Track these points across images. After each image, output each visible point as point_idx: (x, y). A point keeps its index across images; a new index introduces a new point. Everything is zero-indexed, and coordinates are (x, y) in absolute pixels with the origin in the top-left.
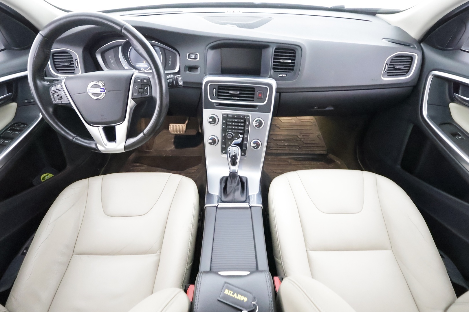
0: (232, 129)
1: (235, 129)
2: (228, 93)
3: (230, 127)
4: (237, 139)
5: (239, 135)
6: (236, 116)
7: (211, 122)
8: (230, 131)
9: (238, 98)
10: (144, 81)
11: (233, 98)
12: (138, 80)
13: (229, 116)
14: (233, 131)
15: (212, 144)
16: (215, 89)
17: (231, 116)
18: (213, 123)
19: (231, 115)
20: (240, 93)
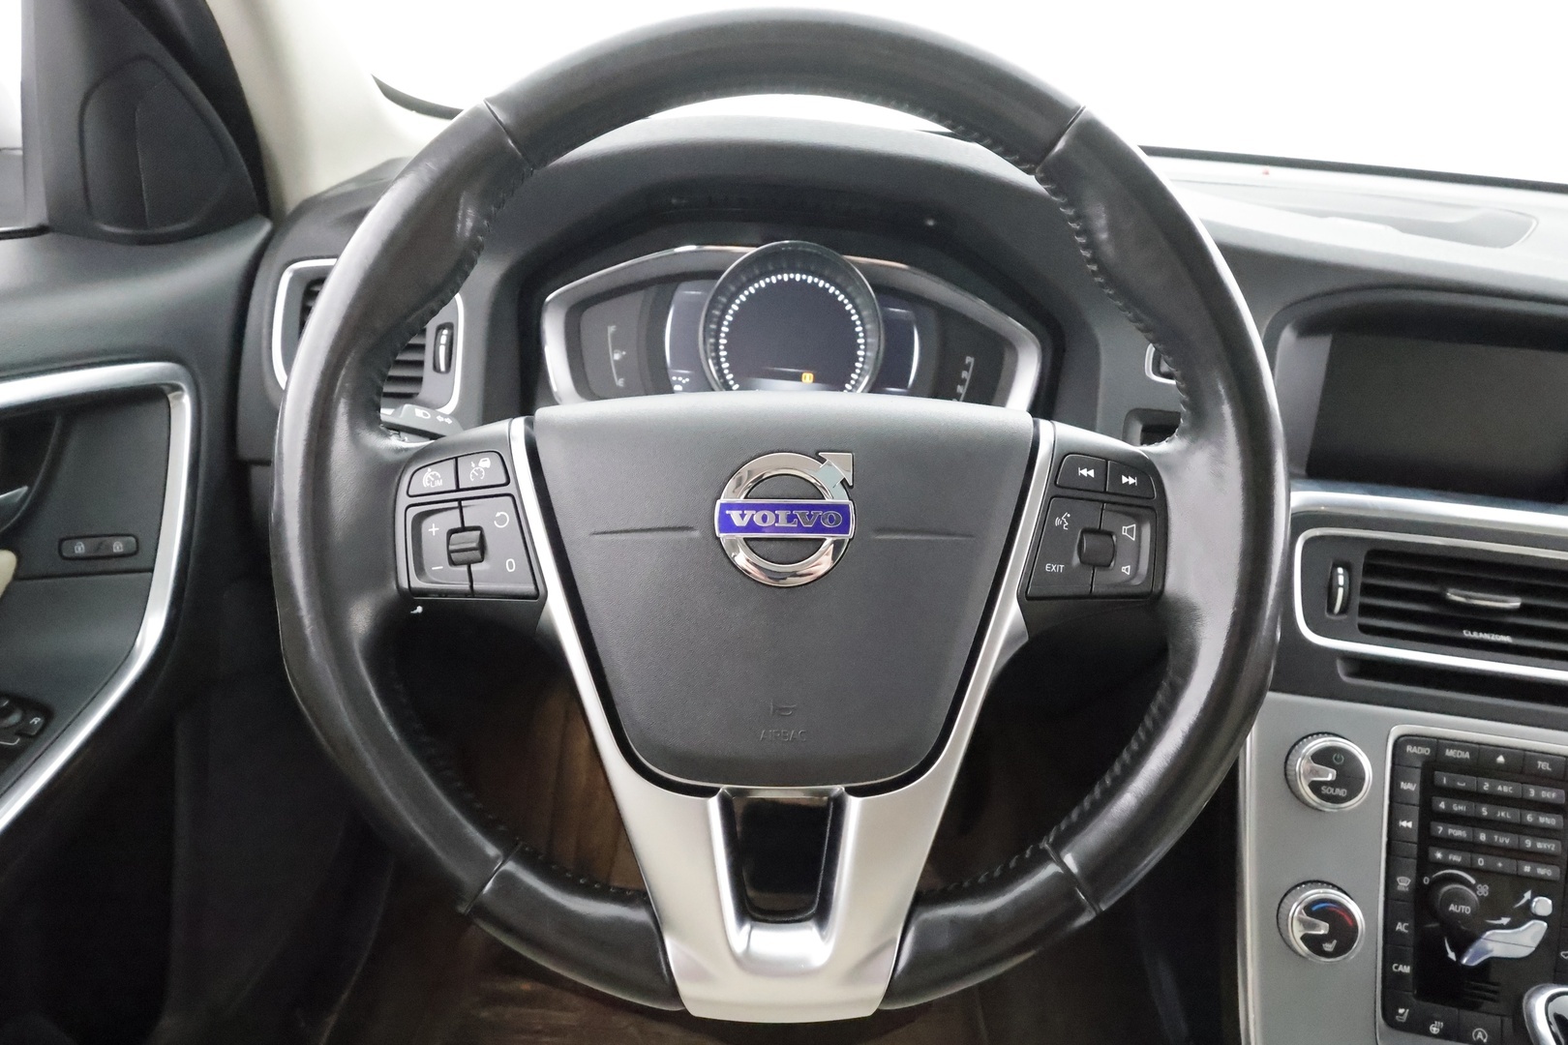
0: (1470, 847)
1: (1489, 849)
2: (1439, 599)
3: (1459, 833)
4: (1505, 921)
5: (1528, 895)
6: (1501, 759)
7: (1325, 790)
8: (1456, 858)
9: (1506, 639)
10: (1124, 480)
11: (1466, 634)
12: (1084, 472)
13: (1450, 753)
14: (1481, 862)
15: (1329, 947)
16: (1348, 567)
17: (1467, 755)
18: (1341, 792)
19: (1464, 749)
20: (1524, 610)
